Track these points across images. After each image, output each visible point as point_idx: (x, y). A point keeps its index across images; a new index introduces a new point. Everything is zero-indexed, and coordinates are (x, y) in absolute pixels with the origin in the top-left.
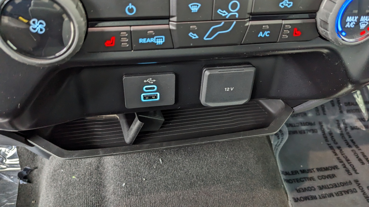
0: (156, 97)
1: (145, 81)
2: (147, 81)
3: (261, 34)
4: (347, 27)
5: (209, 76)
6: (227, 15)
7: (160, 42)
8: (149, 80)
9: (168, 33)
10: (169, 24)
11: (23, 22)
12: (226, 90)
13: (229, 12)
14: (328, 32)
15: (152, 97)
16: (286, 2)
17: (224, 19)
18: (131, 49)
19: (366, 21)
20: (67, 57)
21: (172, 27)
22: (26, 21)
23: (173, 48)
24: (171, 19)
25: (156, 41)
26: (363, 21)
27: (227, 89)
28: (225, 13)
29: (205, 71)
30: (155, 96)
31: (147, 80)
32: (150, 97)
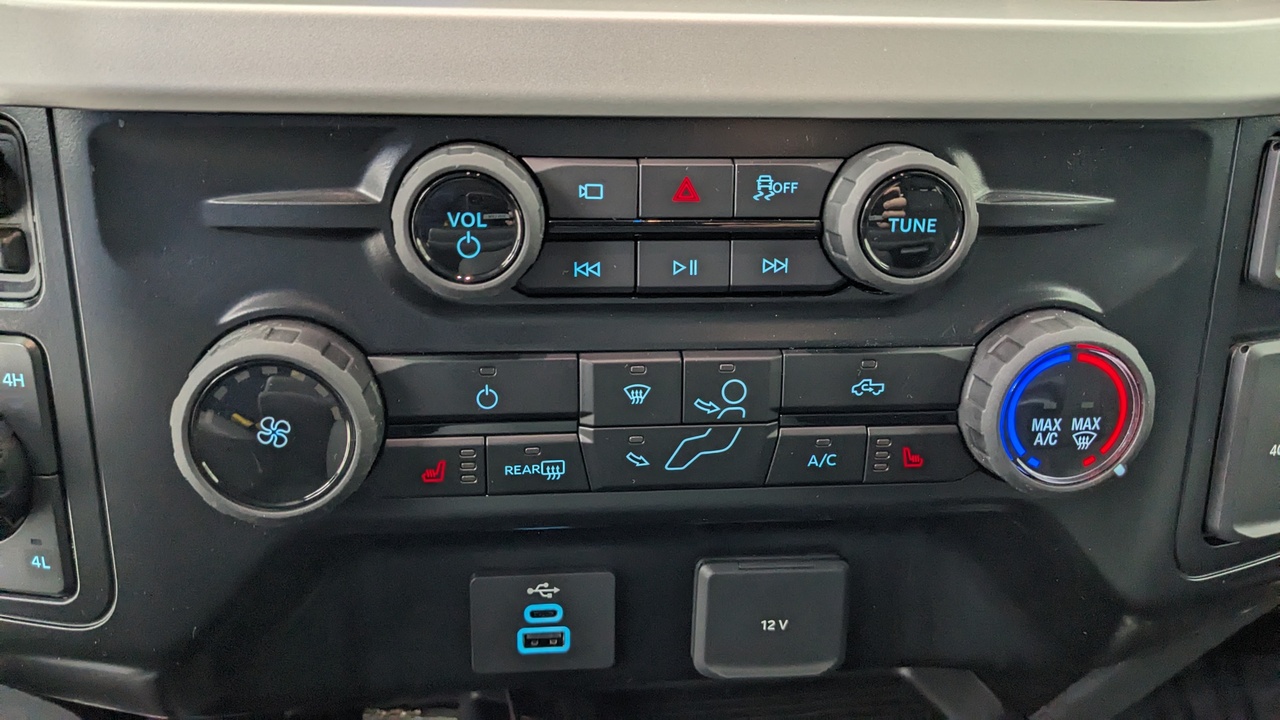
0: (560, 643)
1: (530, 591)
2: (537, 590)
3: (813, 461)
4: (1039, 444)
5: (712, 580)
6: (719, 412)
7: (554, 473)
8: (541, 588)
9: (575, 453)
10: (577, 432)
11: (239, 424)
12: (764, 628)
13: (723, 405)
14: (989, 458)
15: (548, 641)
16: (868, 383)
17: (711, 420)
18: (483, 491)
19: (1087, 429)
20: (328, 505)
21: (583, 439)
22: (247, 423)
23: (589, 491)
24: (583, 420)
25: (545, 471)
26: (1079, 431)
27: (768, 625)
28: (712, 408)
29: (701, 565)
30: (558, 639)
31: (534, 589)
32: (544, 641)
